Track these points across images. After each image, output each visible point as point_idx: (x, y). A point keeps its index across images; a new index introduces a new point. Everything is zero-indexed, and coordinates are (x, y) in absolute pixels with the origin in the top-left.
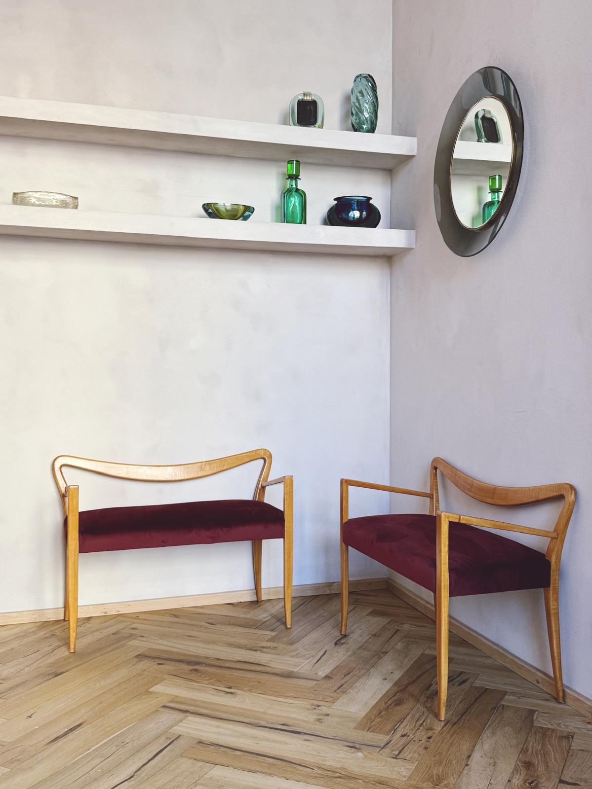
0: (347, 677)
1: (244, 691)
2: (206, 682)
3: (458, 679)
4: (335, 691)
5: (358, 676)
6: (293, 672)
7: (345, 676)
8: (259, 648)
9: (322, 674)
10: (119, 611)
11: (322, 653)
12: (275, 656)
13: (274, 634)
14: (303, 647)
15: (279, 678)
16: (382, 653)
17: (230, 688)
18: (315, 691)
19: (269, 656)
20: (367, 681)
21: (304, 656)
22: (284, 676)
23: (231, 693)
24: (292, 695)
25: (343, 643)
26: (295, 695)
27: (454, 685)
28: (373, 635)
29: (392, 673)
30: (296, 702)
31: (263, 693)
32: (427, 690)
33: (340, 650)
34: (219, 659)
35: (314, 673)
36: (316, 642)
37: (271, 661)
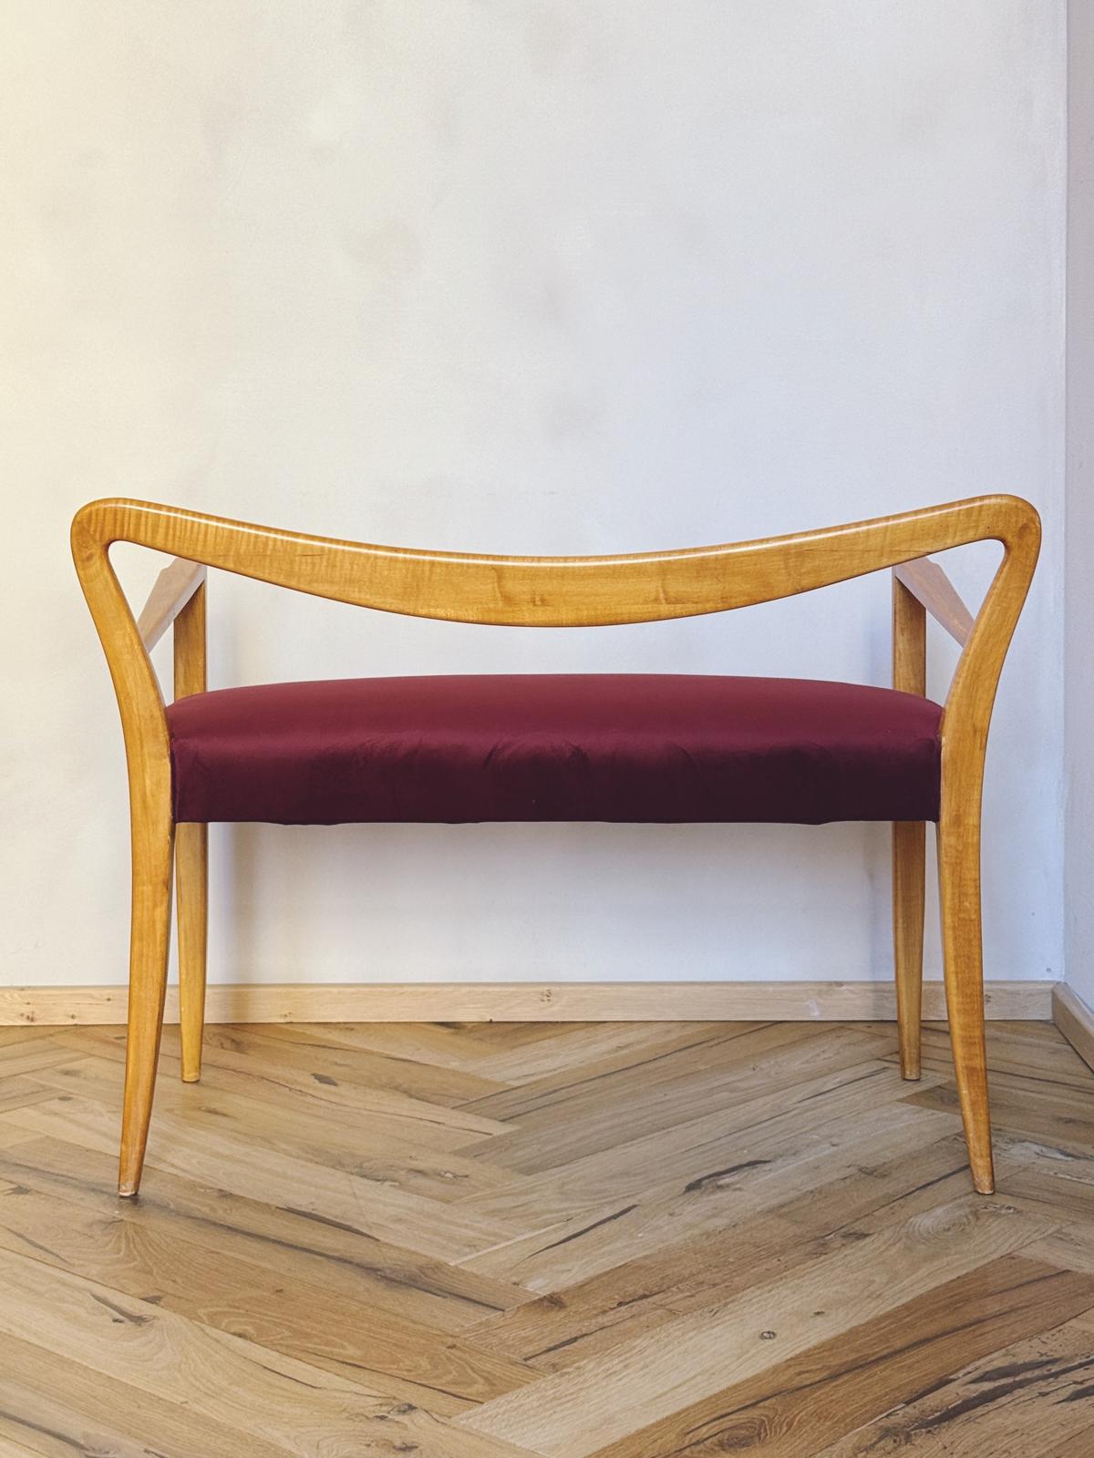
0: (623, 1308)
1: (192, 1316)
2: (94, 1270)
3: (1079, 1375)
4: (526, 1360)
5: (670, 1311)
6: (438, 1267)
7: (620, 1304)
8: (402, 1175)
9: (539, 1286)
10: (73, 1017)
11: (608, 1212)
12: (432, 1206)
13: (499, 1129)
14: (564, 1184)
15: (362, 1284)
16: (845, 1236)
17: (153, 1300)
18: (453, 1347)
19: (414, 1201)
20: (691, 1334)
21: (537, 1215)
22: (392, 1280)
23: (138, 1320)
24: (351, 1352)
25: (720, 1187)
26: (359, 1353)
27: (1044, 1395)
28: (860, 1170)
29: (818, 1313)
30: (339, 1382)
31: (250, 1329)
32: (908, 1403)
33: (690, 1208)
34: (224, 1195)
35: (514, 1279)
36: (626, 1174)
37: (399, 1220)
